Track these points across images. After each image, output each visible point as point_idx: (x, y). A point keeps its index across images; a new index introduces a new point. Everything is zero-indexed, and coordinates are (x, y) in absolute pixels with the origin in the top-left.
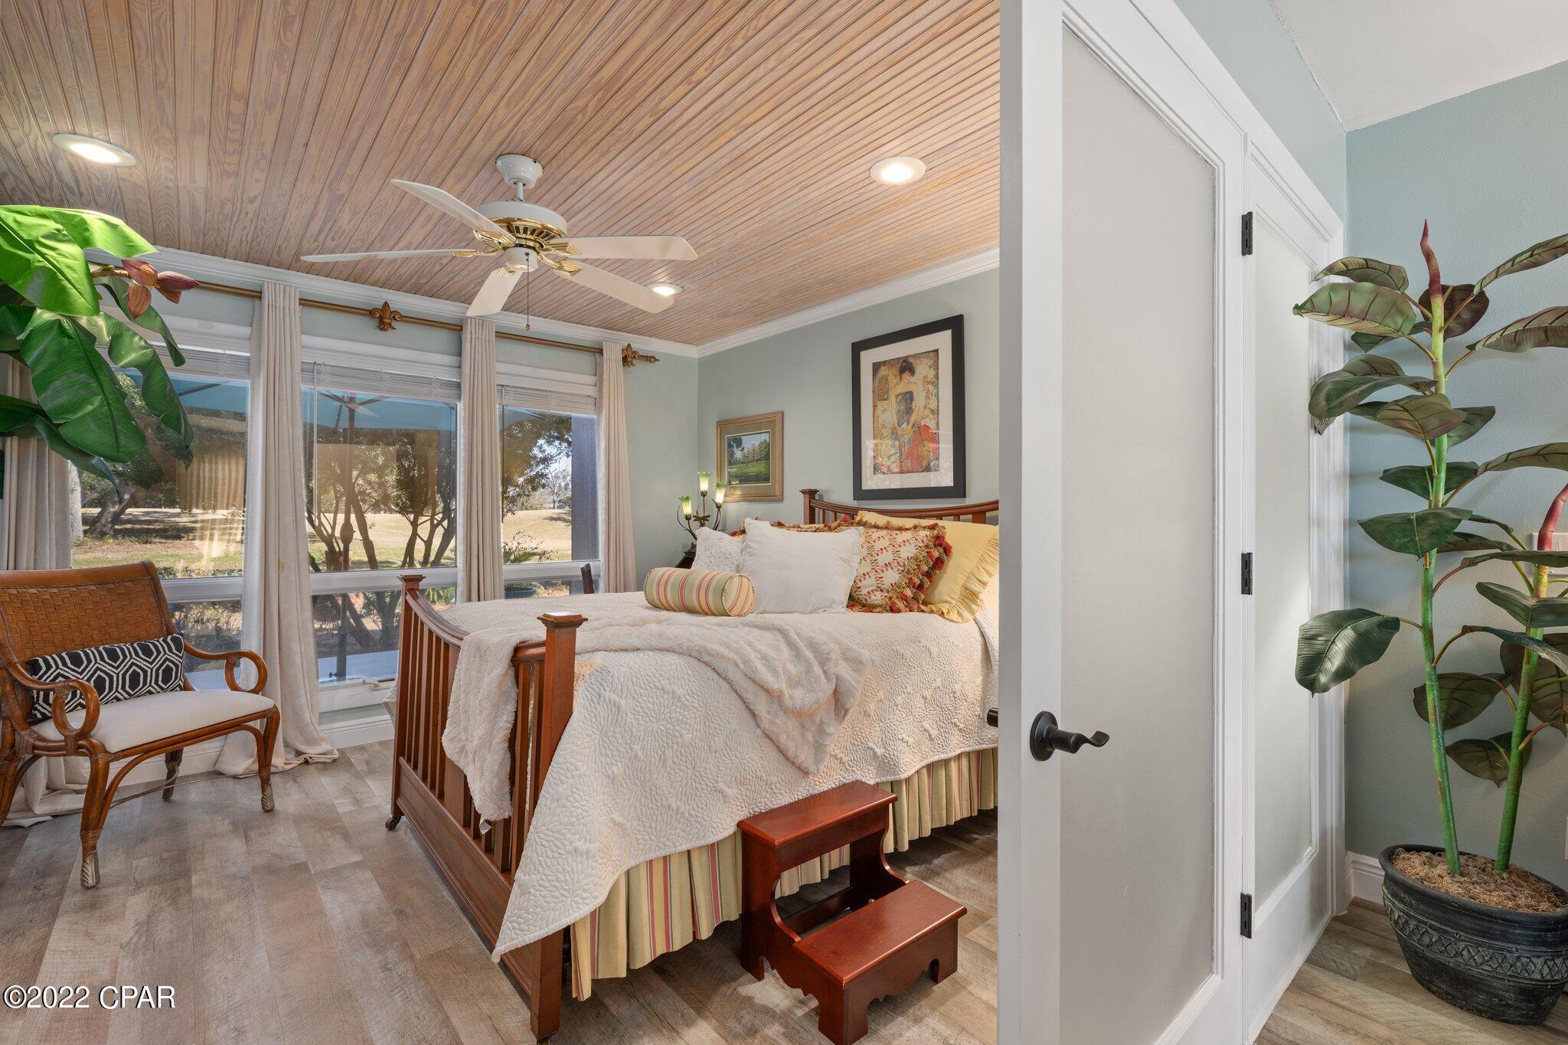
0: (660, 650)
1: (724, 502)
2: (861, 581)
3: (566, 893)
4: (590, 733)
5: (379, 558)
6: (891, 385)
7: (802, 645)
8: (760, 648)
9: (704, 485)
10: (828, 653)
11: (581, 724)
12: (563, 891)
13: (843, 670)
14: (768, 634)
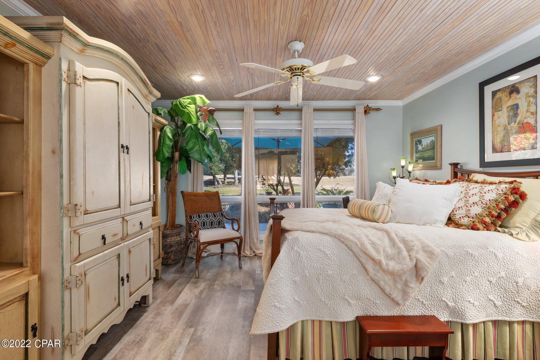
0: (323, 233)
1: (413, 170)
2: (456, 211)
3: (270, 321)
4: (287, 262)
5: (295, 191)
6: (503, 102)
7: (397, 240)
8: (372, 238)
9: (403, 163)
10: (413, 246)
11: (283, 258)
12: (269, 320)
13: (422, 257)
14: (380, 233)
